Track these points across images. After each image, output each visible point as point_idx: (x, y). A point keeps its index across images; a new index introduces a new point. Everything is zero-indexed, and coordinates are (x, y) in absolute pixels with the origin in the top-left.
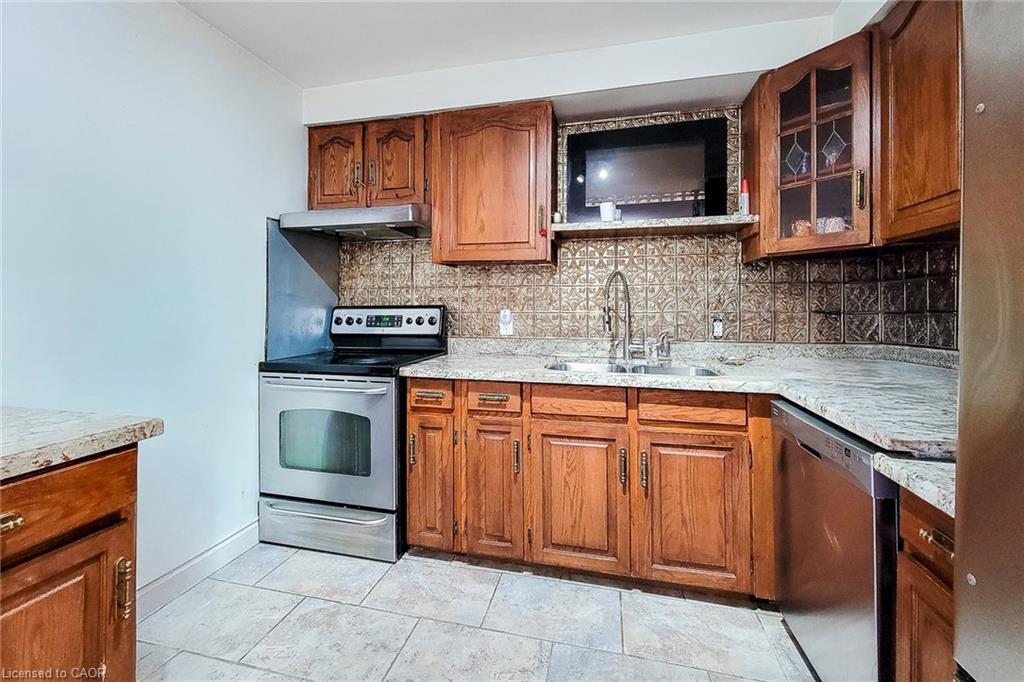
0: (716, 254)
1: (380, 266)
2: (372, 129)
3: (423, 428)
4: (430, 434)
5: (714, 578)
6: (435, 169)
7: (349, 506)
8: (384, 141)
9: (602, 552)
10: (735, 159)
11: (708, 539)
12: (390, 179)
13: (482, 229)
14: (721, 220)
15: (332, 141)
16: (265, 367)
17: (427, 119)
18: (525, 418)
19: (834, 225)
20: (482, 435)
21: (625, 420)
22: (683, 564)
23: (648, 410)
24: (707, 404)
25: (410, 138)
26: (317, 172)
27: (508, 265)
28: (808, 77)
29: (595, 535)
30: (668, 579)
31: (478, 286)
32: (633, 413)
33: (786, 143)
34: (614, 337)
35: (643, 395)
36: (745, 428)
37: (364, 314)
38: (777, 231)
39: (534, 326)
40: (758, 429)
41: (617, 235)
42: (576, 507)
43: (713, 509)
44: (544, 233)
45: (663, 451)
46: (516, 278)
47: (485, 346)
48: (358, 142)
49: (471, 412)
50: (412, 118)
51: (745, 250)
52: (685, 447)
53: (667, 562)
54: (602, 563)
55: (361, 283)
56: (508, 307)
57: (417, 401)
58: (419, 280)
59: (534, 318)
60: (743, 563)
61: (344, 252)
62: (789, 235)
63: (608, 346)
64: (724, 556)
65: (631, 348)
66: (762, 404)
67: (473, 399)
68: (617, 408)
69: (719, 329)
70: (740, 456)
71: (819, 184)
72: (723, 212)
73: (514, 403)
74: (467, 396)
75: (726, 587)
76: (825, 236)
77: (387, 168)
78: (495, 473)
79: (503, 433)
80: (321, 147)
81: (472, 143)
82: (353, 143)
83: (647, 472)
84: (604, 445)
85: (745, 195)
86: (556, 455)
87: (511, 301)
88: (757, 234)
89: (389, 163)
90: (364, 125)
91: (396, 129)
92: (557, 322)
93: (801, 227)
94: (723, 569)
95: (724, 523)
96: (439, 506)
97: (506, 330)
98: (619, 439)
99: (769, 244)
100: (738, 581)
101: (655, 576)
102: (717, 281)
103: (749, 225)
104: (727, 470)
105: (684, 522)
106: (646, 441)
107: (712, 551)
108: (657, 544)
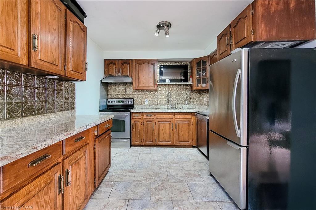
0: (186, 89)
1: (118, 90)
2: (120, 61)
3: (135, 122)
4: (136, 123)
5: (187, 144)
6: (134, 70)
7: (120, 138)
8: (123, 64)
9: (169, 141)
10: (189, 71)
11: (186, 137)
12: (124, 72)
13: (144, 83)
14: (187, 83)
15: (110, 63)
16: (100, 111)
17: (132, 60)
18: (155, 119)
19: (204, 85)
20: (147, 123)
21: (172, 118)
22: (182, 142)
23: (176, 116)
24: (186, 115)
25: (129, 64)
26: (107, 69)
27: (147, 90)
28: (200, 61)
29: (167, 138)
30: (180, 145)
31: (140, 94)
32: (174, 117)
33: (197, 71)
34: (168, 105)
35: (176, 113)
36: (191, 118)
37: (115, 100)
38: (196, 86)
39: (152, 103)
40: (193, 119)
41: (168, 85)
42: (164, 134)
43: (187, 132)
44: (156, 84)
45: (179, 123)
46: (148, 93)
47: (142, 107)
48: (117, 64)
49: (144, 118)
50: (129, 60)
51: (191, 88)
52: (182, 122)
53: (180, 142)
54: (169, 143)
55: (113, 94)
56: (147, 99)
57: (134, 117)
58: (127, 93)
59: (152, 101)
60: (191, 141)
61: (109, 86)
62: (198, 87)
63: (167, 106)
64: (188, 139)
65: (172, 106)
66: (194, 114)
67: (145, 116)
68: (171, 116)
69: (187, 103)
70: (191, 123)
71: (202, 79)
72: (188, 82)
73: (153, 116)
74: (144, 115)
75: (189, 144)
76: (203, 87)
77: (123, 70)
78: (149, 129)
79: (151, 122)
80: (108, 64)
81: (142, 66)
82: (116, 64)
83: (176, 127)
84: (169, 123)
85: (191, 79)
86: (161, 125)
87: (147, 97)
88: (193, 86)
89: (124, 69)
90: (118, 60)
91: (126, 62)
92: (157, 102)
93: (200, 85)
94: (188, 142)
95: (188, 134)
96: (138, 137)
97: (146, 103)
98: (172, 121)
99: (195, 88)
100: (191, 143)
101: (178, 144)
102: (186, 94)
103: (192, 84)
104: (189, 126)
105: (182, 134)
106: (176, 122)
107: (187, 139)
108: (178, 139)
